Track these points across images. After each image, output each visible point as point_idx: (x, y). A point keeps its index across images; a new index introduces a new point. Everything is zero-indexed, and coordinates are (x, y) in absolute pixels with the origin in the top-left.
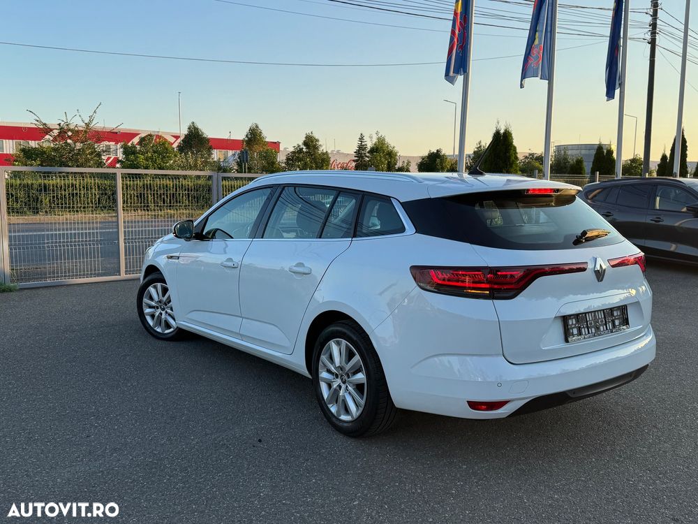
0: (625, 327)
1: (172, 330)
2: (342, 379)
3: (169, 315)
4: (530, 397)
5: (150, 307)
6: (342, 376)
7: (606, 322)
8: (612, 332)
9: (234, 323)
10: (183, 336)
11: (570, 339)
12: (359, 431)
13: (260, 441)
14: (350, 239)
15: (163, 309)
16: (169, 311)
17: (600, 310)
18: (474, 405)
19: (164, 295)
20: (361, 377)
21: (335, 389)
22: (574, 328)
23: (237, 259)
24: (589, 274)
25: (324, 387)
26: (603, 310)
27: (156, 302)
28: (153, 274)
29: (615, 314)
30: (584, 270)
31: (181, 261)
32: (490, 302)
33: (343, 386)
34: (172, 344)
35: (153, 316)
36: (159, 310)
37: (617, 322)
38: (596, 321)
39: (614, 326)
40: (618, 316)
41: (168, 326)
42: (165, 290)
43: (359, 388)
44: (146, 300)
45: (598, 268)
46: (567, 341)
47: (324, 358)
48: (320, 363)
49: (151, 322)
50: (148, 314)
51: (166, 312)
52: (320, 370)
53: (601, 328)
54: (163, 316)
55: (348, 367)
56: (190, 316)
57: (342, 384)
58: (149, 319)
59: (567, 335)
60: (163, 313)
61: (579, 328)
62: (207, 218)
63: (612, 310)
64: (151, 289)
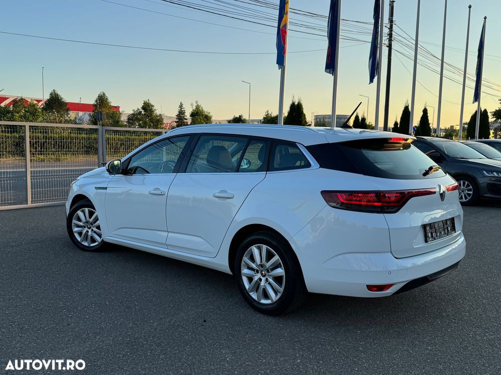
1: (96, 243)
2: (262, 274)
3: (95, 232)
4: (407, 281)
5: (78, 226)
6: (262, 271)
12: (278, 311)
13: (205, 321)
14: (265, 172)
15: (89, 228)
16: (95, 229)
19: (90, 217)
20: (280, 271)
21: (257, 281)
23: (164, 189)
27: (84, 223)
28: (81, 201)
31: (108, 191)
32: (382, 215)
33: (263, 279)
34: (97, 254)
41: (93, 240)
42: (91, 214)
43: (278, 279)
44: (74, 221)
47: (246, 259)
48: (243, 263)
49: (79, 239)
50: (76, 232)
51: (92, 230)
52: (242, 268)
55: (268, 265)
56: (116, 232)
57: (262, 277)
60: (90, 231)
62: (130, 158)
64: (80, 213)
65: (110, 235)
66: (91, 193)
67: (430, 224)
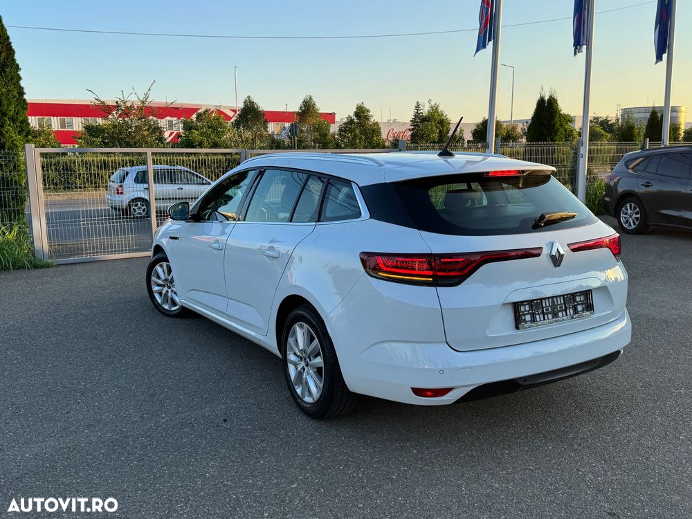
0: (588, 313)
1: (177, 307)
2: (305, 362)
7: (566, 307)
8: (573, 318)
9: (220, 303)
10: (186, 314)
11: (520, 326)
17: (560, 296)
18: (419, 392)
20: (319, 361)
22: (526, 314)
24: (544, 259)
25: (291, 368)
26: (563, 296)
29: (578, 299)
30: (539, 255)
33: (306, 369)
35: (160, 294)
36: (166, 288)
37: (580, 308)
38: (554, 306)
39: (576, 312)
40: (581, 302)
41: (174, 304)
44: (154, 279)
45: (554, 252)
46: (517, 328)
47: (291, 340)
49: (159, 300)
53: (560, 314)
54: (169, 294)
57: (305, 367)
58: (157, 296)
59: (518, 322)
60: (170, 290)
61: (533, 314)
63: (573, 295)
64: (158, 268)
65: (184, 299)
66: (165, 243)
67: (532, 301)
